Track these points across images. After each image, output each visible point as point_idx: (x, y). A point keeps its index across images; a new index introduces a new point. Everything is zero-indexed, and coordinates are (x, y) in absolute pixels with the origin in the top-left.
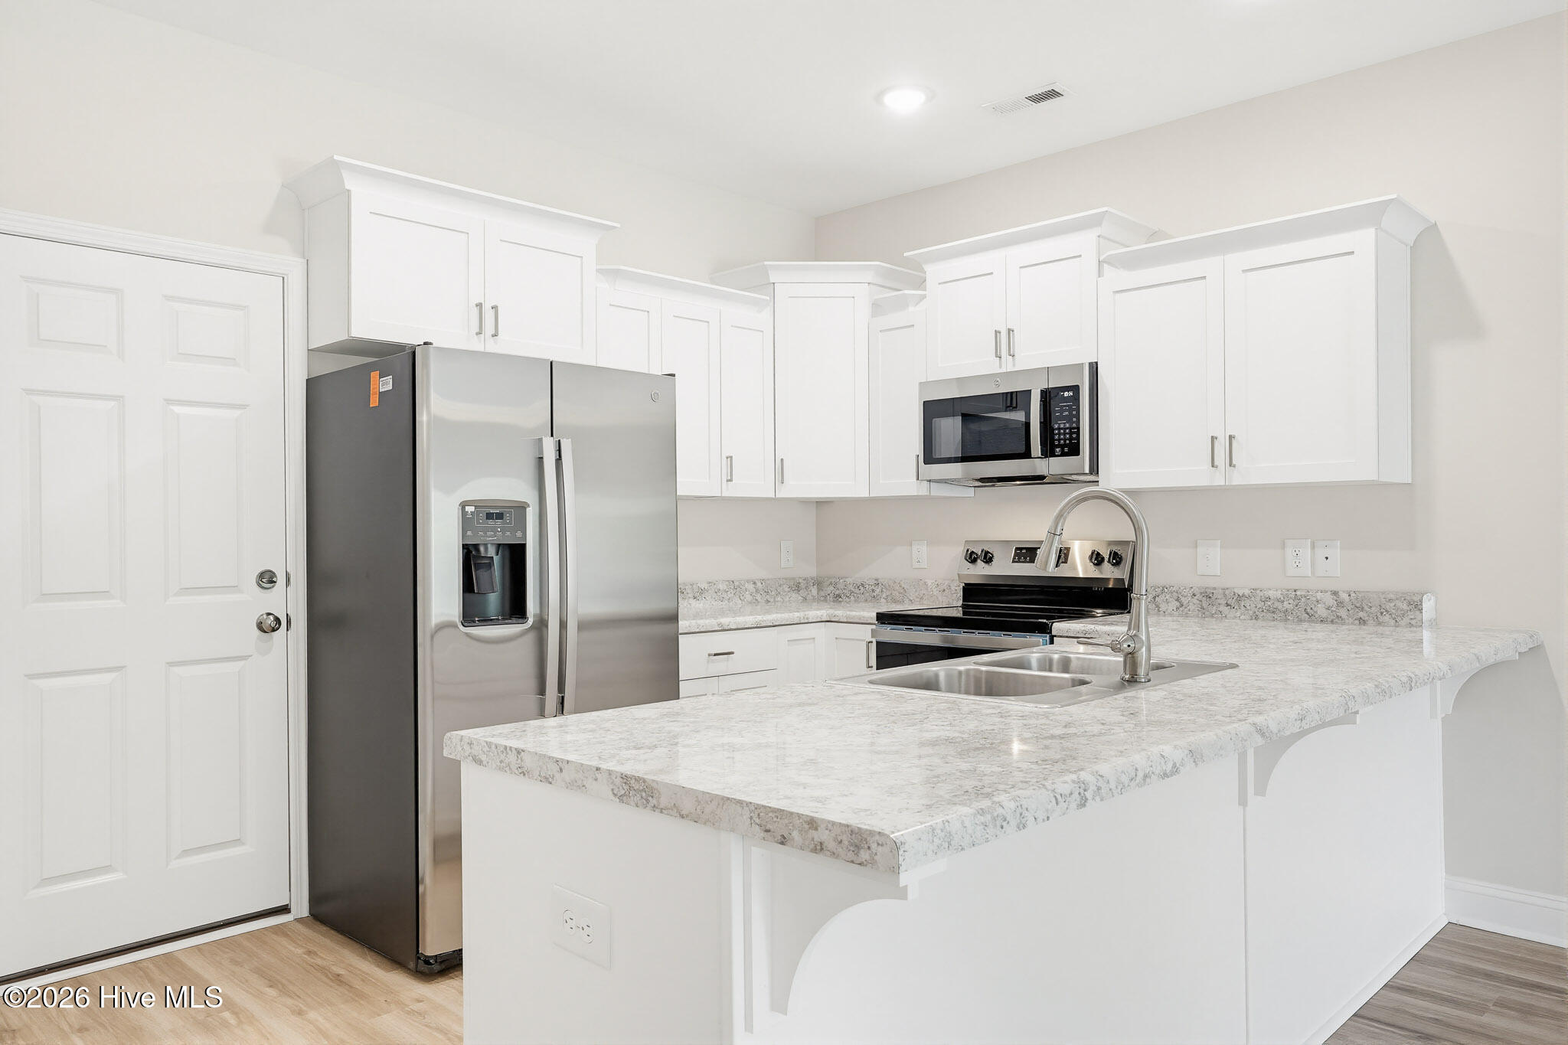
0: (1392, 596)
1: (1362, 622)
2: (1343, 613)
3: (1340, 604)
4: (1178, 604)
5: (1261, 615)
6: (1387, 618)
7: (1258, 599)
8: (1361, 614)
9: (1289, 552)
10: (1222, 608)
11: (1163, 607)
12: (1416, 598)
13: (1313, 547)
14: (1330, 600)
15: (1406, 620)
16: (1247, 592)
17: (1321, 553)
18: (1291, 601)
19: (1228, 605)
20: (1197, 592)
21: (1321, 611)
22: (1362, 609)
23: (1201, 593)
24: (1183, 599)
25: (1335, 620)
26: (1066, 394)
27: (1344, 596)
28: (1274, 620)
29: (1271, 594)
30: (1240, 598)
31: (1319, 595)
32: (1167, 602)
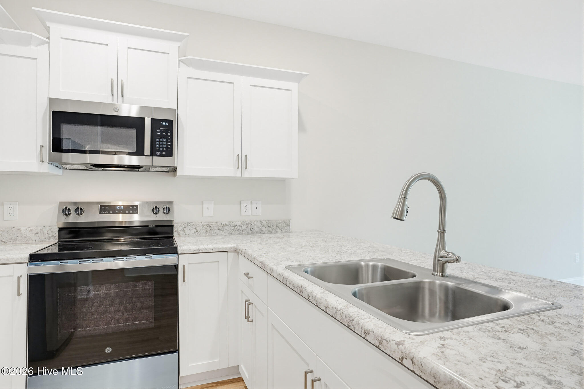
0: (280, 221)
1: (270, 232)
2: (264, 229)
3: (263, 226)
4: (195, 231)
5: (232, 232)
6: (278, 230)
7: (232, 226)
8: (270, 229)
9: (243, 206)
10: (216, 231)
11: (188, 232)
12: (288, 222)
13: (252, 203)
14: (259, 224)
15: (285, 230)
16: (227, 223)
17: (255, 206)
18: (245, 226)
19: (218, 229)
20: (204, 224)
21: (256, 229)
22: (271, 227)
23: (207, 225)
24: (198, 228)
25: (262, 232)
26: (164, 124)
27: (264, 223)
28: (238, 234)
29: (237, 223)
30: (224, 226)
31: (255, 223)
32: (190, 230)
